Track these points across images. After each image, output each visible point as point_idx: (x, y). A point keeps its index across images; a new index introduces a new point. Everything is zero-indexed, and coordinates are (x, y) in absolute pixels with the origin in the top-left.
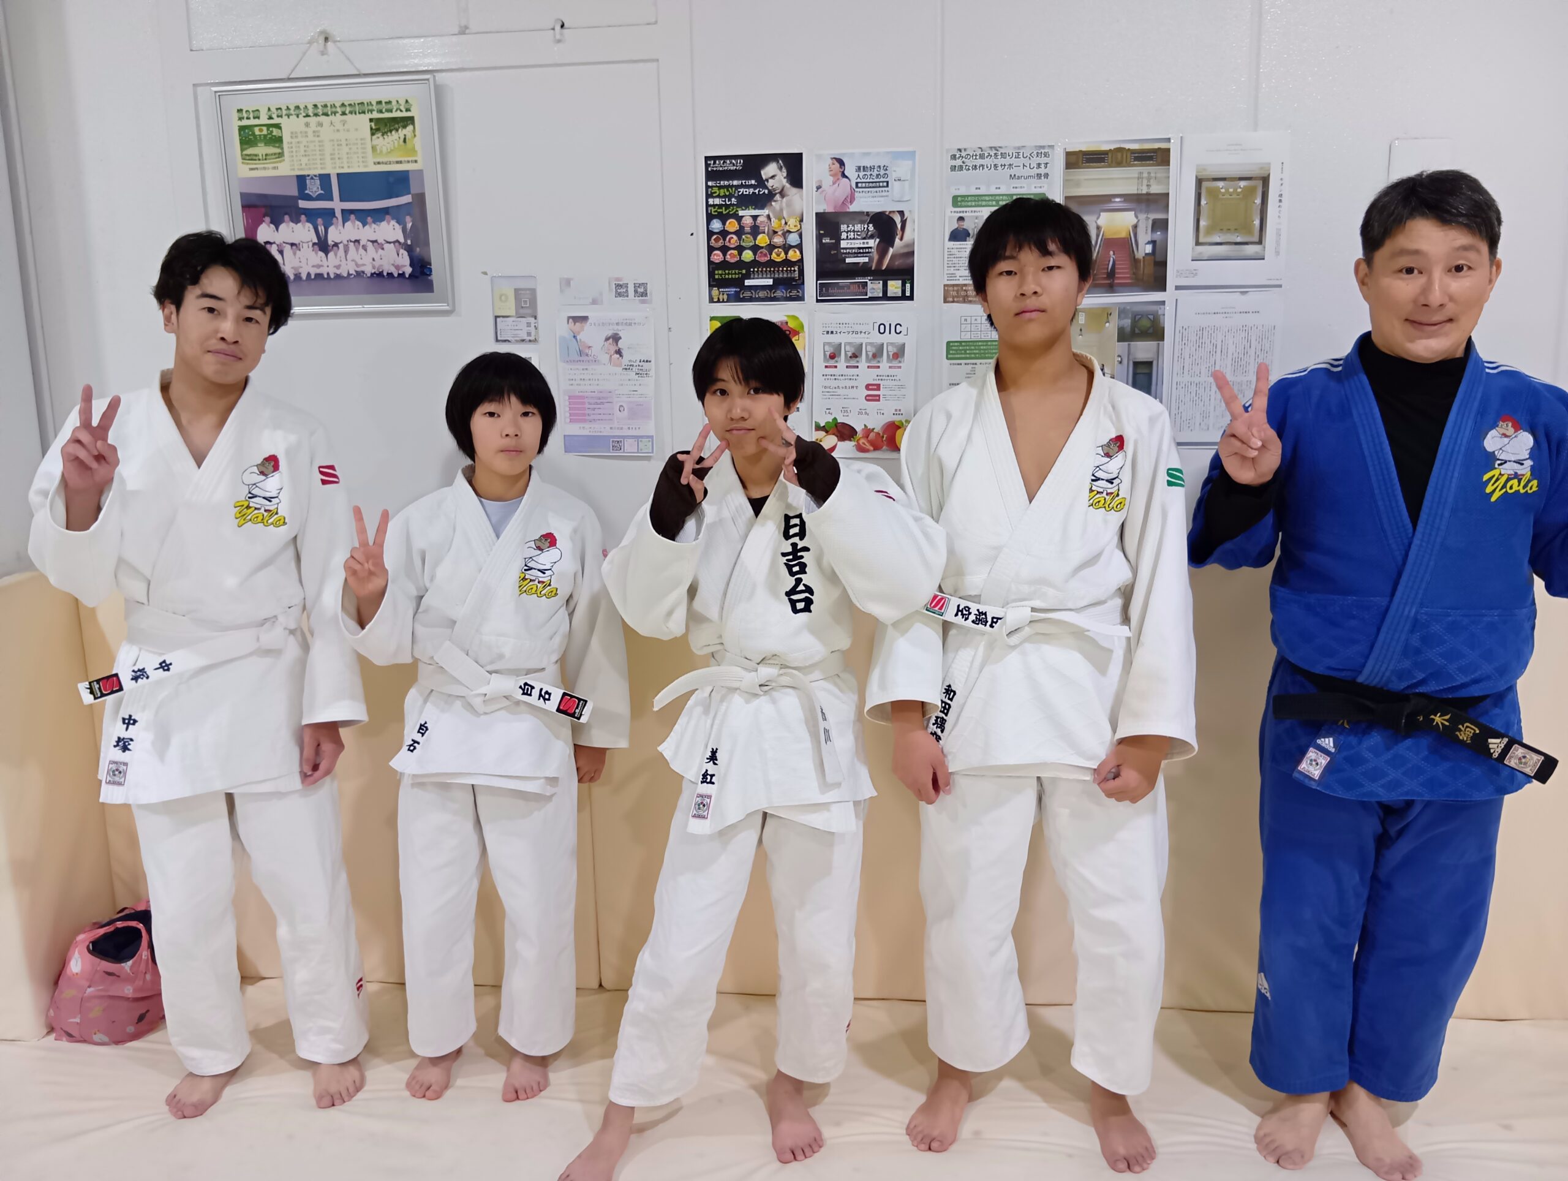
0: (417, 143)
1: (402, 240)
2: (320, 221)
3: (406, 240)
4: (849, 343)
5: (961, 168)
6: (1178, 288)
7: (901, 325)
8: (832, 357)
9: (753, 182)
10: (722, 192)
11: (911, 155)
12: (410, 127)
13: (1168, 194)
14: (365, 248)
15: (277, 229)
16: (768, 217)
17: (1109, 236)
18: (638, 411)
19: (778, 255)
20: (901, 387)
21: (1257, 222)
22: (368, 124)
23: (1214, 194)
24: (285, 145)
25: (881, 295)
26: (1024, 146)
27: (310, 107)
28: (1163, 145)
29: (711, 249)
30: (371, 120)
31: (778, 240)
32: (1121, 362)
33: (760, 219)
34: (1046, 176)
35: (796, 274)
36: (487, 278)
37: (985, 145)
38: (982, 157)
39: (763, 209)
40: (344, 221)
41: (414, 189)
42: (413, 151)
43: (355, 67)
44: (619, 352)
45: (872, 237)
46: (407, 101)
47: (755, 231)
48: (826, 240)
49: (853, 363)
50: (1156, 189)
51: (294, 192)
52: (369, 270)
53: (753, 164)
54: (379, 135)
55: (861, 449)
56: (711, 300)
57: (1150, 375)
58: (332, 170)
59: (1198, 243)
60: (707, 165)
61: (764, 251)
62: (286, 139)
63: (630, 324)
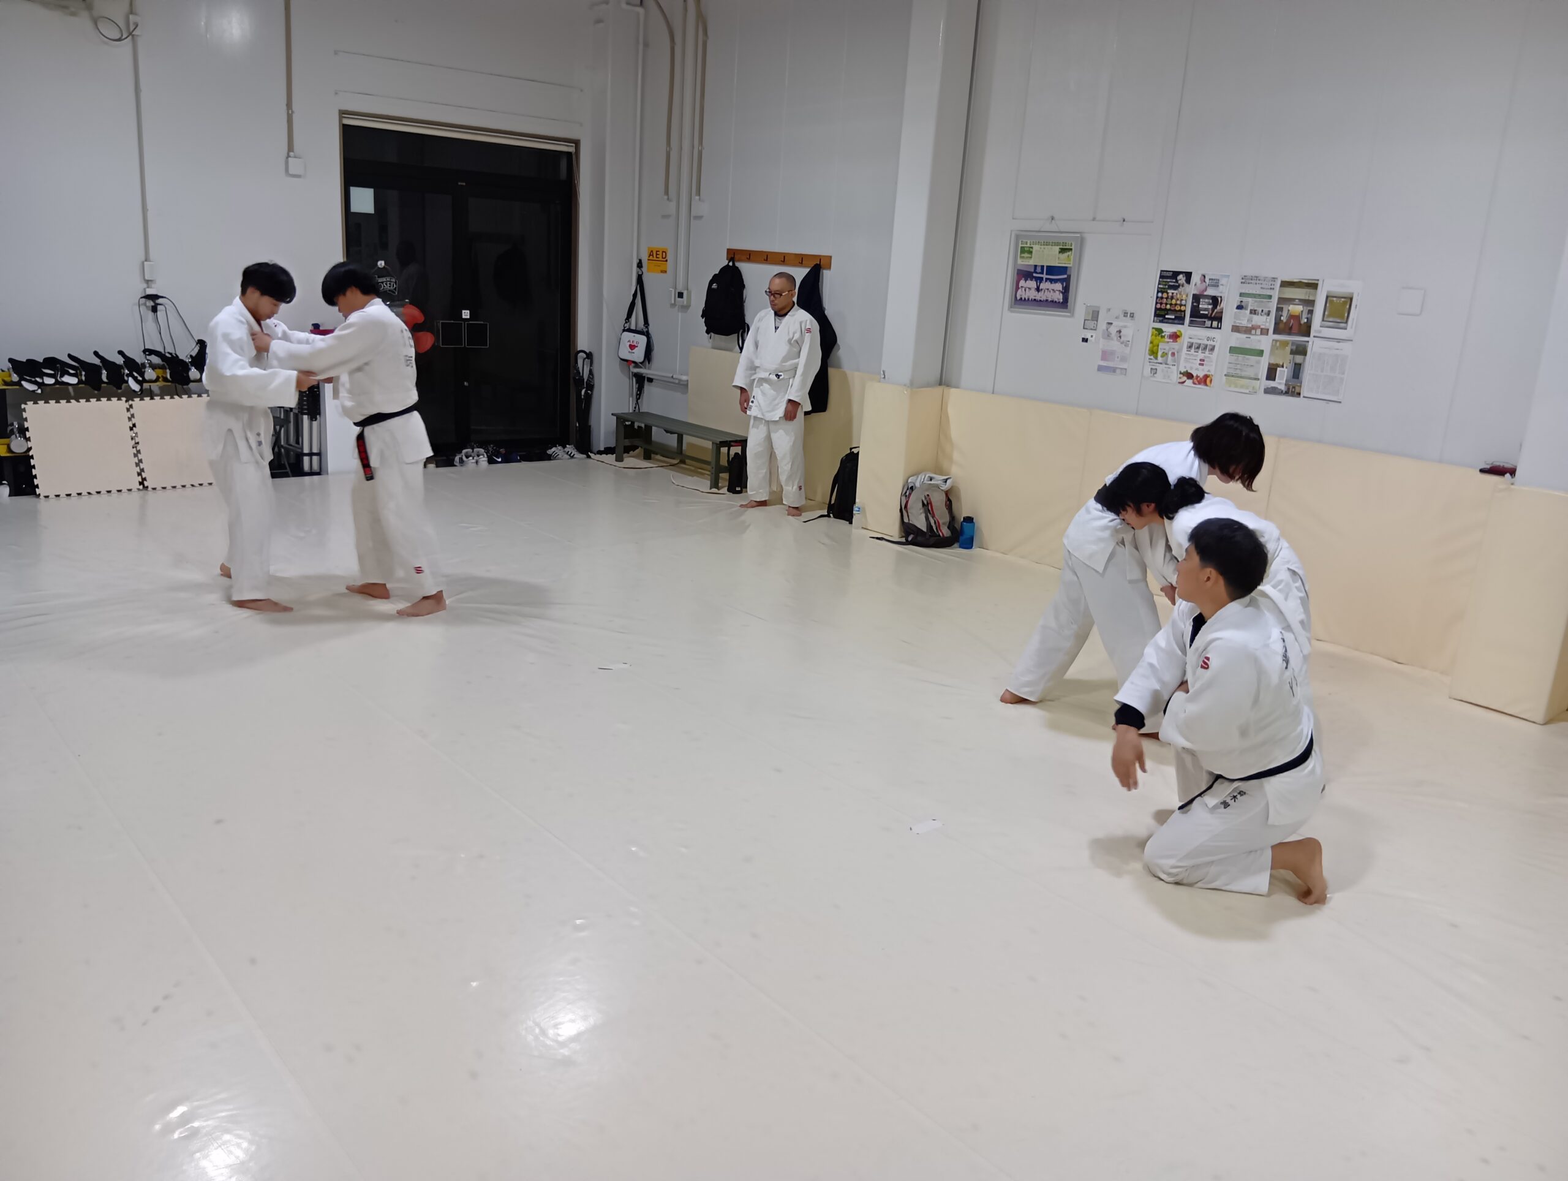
0: (1072, 257)
1: (1061, 290)
2: (1038, 281)
3: (1063, 289)
4: (1196, 344)
5: (1244, 283)
6: (1314, 337)
7: (1215, 338)
8: (1190, 347)
9: (1174, 281)
10: (1164, 283)
11: (1228, 276)
13: (1314, 301)
15: (1026, 283)
16: (1177, 294)
17: (1292, 314)
18: (1124, 359)
21: (1346, 315)
22: (1058, 249)
23: (1332, 302)
24: (1033, 254)
25: (1210, 326)
26: (1266, 277)
27: (1043, 241)
28: (1316, 282)
29: (1157, 303)
30: (1060, 248)
32: (1290, 363)
34: (1273, 289)
36: (1085, 306)
37: (1254, 275)
38: (1252, 279)
39: (1175, 290)
40: (1046, 281)
41: (1068, 273)
42: (1070, 260)
43: (1058, 228)
44: (1120, 337)
45: (1210, 304)
46: (1071, 244)
48: (1195, 304)
49: (1197, 350)
50: (1311, 298)
51: (1033, 270)
54: (1061, 254)
55: (1194, 383)
56: (1154, 321)
57: (1300, 370)
58: (1045, 264)
59: (1323, 320)
60: (1161, 273)
62: (1034, 252)
63: (1125, 327)
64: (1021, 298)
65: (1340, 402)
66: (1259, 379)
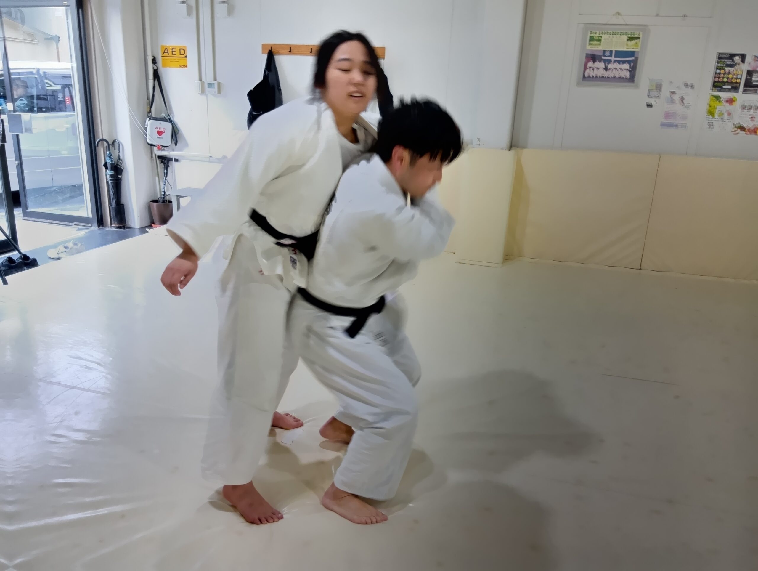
0: (640, 44)
2: (607, 62)
3: (630, 68)
4: (748, 105)
8: (744, 108)
10: (722, 63)
12: (638, 40)
14: (618, 71)
15: (594, 64)
19: (734, 80)
22: (627, 38)
24: (602, 42)
27: (611, 32)
29: (715, 77)
30: (628, 37)
31: (735, 76)
35: (738, 86)
36: (649, 80)
39: (732, 67)
40: (614, 62)
41: (636, 56)
42: (638, 46)
43: (625, 21)
44: (682, 102)
46: (639, 33)
47: (729, 73)
48: (749, 77)
49: (749, 110)
51: (601, 54)
52: (617, 76)
54: (629, 41)
55: (746, 134)
56: (712, 91)
58: (614, 49)
60: (719, 55)
61: (730, 79)
62: (603, 39)
63: (687, 94)
64: (589, 76)
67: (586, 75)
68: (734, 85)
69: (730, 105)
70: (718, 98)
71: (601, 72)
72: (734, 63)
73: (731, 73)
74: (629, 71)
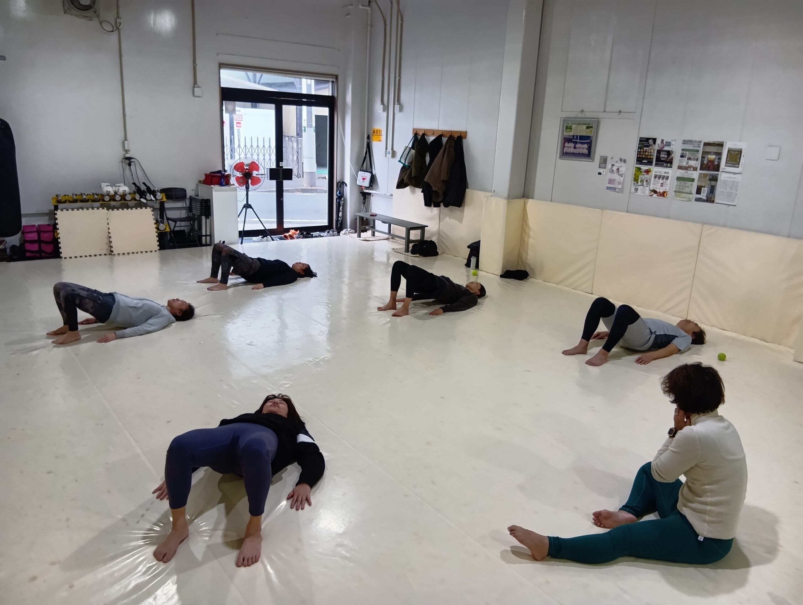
0: (593, 131)
2: (575, 143)
3: (588, 147)
4: (659, 175)
5: (684, 144)
6: (722, 172)
7: (668, 172)
8: (655, 177)
10: (641, 144)
11: (675, 140)
12: (591, 129)
14: (581, 149)
15: (568, 144)
16: (648, 150)
17: (710, 160)
18: (619, 183)
19: (649, 157)
20: (667, 185)
21: (738, 160)
23: (731, 153)
25: (666, 166)
26: (696, 141)
27: (577, 123)
28: (722, 143)
29: (638, 154)
30: (587, 126)
31: (649, 154)
32: (709, 185)
33: (647, 150)
34: (700, 147)
35: (652, 161)
36: (600, 156)
37: (689, 139)
38: (688, 142)
39: (648, 147)
40: (579, 143)
41: (591, 139)
42: (592, 133)
43: (585, 116)
44: (618, 172)
45: (666, 155)
46: (592, 124)
47: (646, 152)
49: (659, 179)
50: (720, 152)
51: (572, 138)
52: (581, 153)
53: (647, 139)
54: (587, 129)
55: (658, 196)
56: (636, 164)
57: (714, 189)
58: (579, 134)
59: (726, 163)
60: (640, 139)
62: (573, 128)
63: (621, 167)
65: (735, 206)
66: (691, 194)
67: (565, 152)
68: (649, 160)
69: (647, 174)
70: (640, 169)
71: (572, 150)
72: (649, 145)
73: (647, 151)
74: (587, 149)
